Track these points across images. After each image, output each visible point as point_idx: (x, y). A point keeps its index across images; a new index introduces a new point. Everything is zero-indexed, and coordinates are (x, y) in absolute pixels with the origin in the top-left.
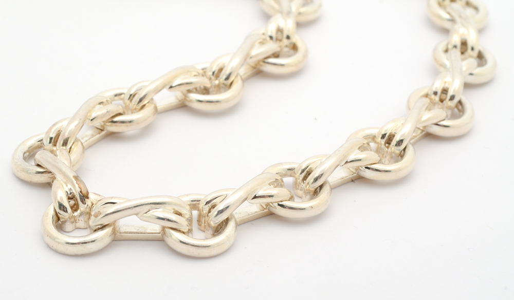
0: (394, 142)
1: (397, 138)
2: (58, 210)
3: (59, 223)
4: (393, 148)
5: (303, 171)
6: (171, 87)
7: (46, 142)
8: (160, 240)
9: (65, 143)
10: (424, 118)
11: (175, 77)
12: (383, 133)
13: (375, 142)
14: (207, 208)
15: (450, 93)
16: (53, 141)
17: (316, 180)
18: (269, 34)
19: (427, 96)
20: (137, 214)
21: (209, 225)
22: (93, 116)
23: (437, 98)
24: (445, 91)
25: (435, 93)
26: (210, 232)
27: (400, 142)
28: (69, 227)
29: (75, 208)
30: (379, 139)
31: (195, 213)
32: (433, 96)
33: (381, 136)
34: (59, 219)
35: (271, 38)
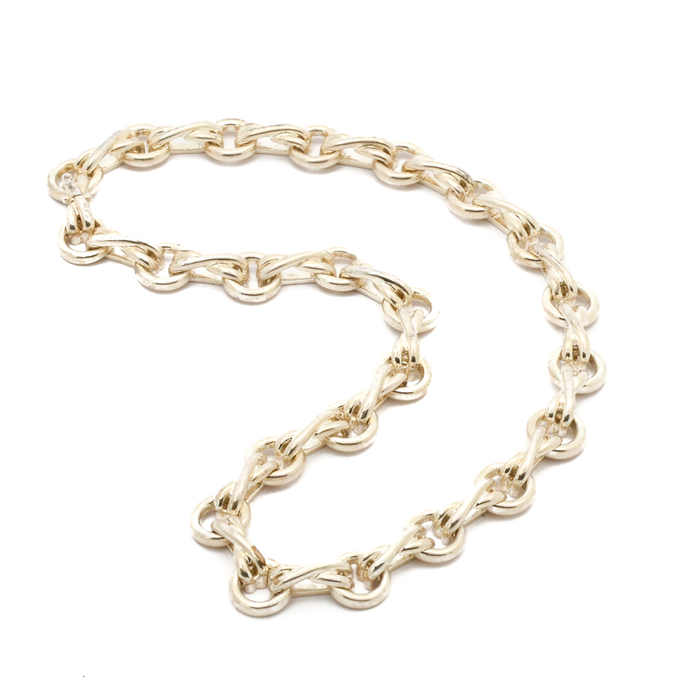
0: (517, 477)
1: (520, 473)
2: (241, 577)
3: (243, 588)
4: (516, 481)
5: (441, 516)
6: (316, 434)
7: (217, 504)
9: (235, 507)
10: (542, 448)
11: (319, 425)
12: (507, 467)
13: (500, 475)
14: (364, 564)
15: (565, 414)
16: (224, 503)
17: (453, 525)
18: (396, 356)
19: (543, 418)
20: (309, 578)
21: (368, 578)
22: (254, 477)
23: (553, 419)
24: (560, 412)
25: (551, 416)
26: (369, 584)
27: (522, 477)
28: (250, 588)
29: (254, 572)
30: (503, 474)
31: (354, 566)
32: (549, 419)
33: (505, 470)
34: (242, 583)
35: (398, 360)
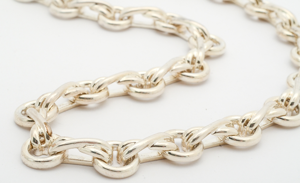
0: (249, 125)
1: (251, 122)
2: (32, 142)
3: (32, 150)
4: (248, 128)
5: (188, 135)
6: (119, 82)
8: (91, 166)
9: (47, 106)
10: (271, 113)
11: (123, 76)
12: (243, 119)
13: (238, 124)
14: (123, 149)
15: (291, 101)
16: (40, 104)
17: (194, 140)
18: (188, 59)
19: (277, 101)
20: (77, 148)
21: (122, 160)
22: (67, 92)
23: (283, 104)
24: (288, 100)
25: (282, 100)
27: (252, 125)
29: (43, 142)
30: (240, 123)
32: (281, 102)
33: (242, 121)
34: (32, 148)
35: (188, 62)
